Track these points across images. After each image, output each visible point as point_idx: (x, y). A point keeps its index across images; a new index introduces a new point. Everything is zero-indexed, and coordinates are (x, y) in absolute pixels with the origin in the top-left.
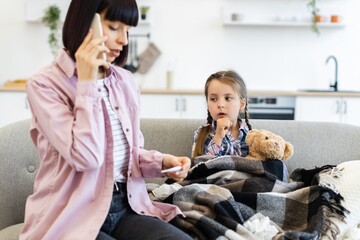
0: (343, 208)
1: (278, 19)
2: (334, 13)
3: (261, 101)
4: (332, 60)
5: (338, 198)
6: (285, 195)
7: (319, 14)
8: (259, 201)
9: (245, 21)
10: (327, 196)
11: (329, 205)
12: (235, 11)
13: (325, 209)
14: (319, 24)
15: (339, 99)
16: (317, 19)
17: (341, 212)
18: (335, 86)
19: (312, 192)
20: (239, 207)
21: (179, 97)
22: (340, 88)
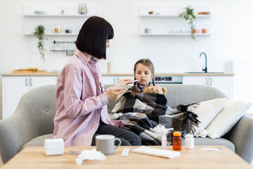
0: (197, 120)
1: (171, 32)
2: (204, 28)
3: (163, 79)
4: (203, 55)
5: (195, 116)
6: (172, 116)
7: (194, 28)
8: (160, 119)
9: (152, 33)
10: (190, 115)
11: (191, 119)
12: (147, 28)
13: (189, 121)
14: (195, 34)
15: (207, 77)
16: (194, 31)
17: (197, 122)
18: (206, 70)
19: (184, 115)
20: (150, 122)
21: (115, 77)
22: (208, 71)
